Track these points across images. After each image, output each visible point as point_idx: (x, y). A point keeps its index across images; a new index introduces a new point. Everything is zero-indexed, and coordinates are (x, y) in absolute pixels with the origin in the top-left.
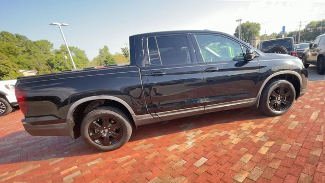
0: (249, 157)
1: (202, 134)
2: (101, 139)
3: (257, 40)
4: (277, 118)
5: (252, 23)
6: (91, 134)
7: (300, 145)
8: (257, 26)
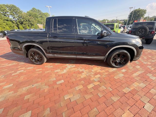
0: (81, 87)
1: (74, 68)
2: (35, 59)
3: (141, 20)
4: (114, 69)
5: (142, 9)
6: (31, 57)
7: (111, 90)
8: (144, 11)
